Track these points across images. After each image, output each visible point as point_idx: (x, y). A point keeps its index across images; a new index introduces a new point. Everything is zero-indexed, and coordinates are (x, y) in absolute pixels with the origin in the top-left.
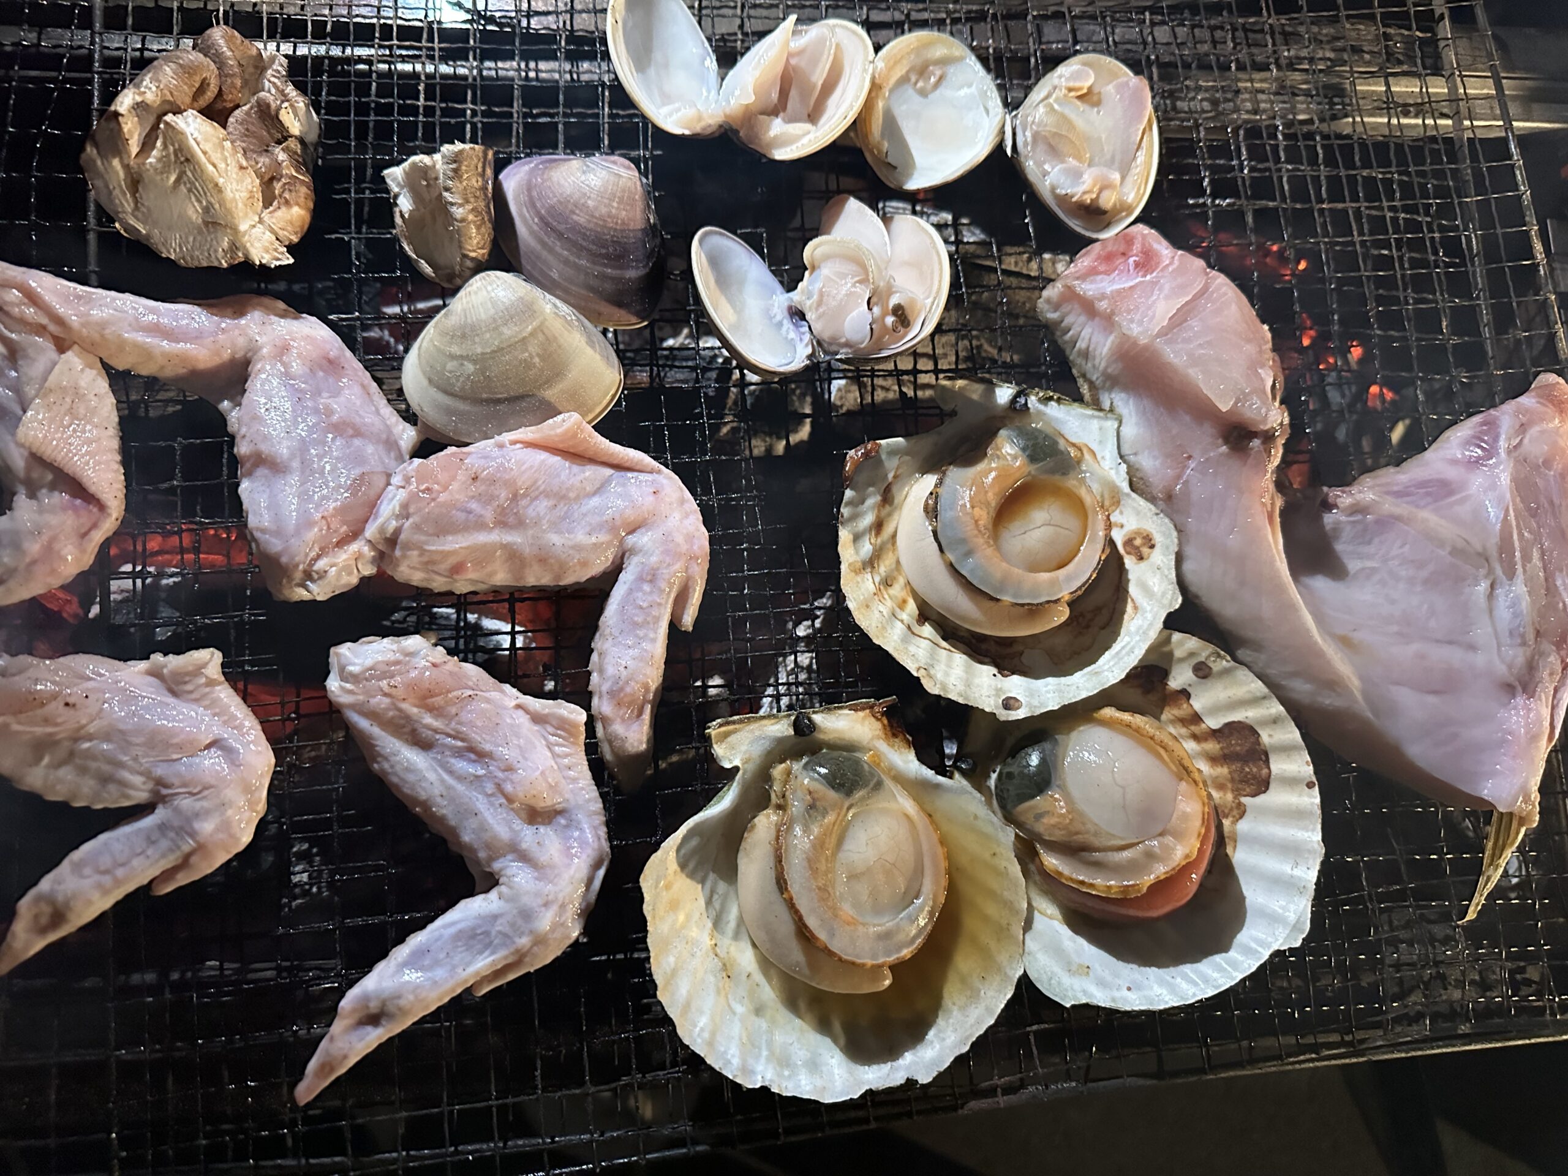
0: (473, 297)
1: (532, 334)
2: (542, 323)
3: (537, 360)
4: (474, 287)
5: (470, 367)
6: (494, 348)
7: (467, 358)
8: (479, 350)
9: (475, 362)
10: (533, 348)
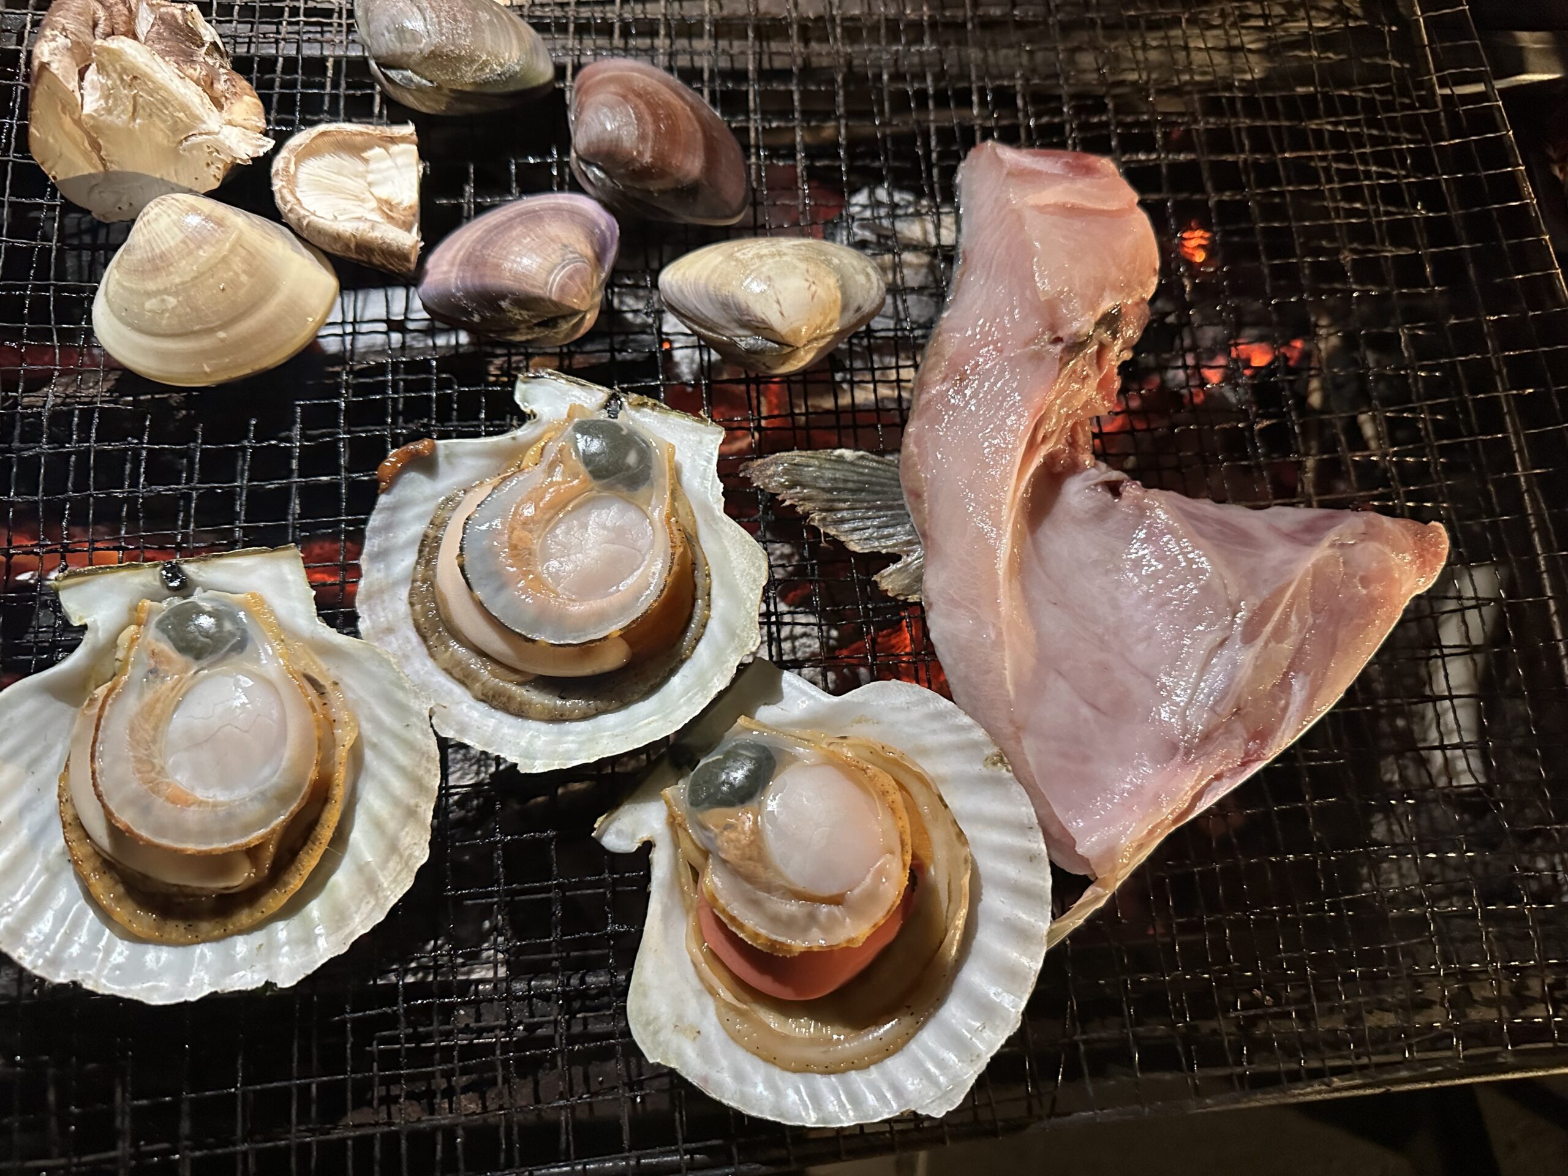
0: (154, 225)
1: (232, 251)
2: (239, 238)
3: (244, 278)
4: (152, 214)
5: (172, 301)
6: (192, 275)
7: (166, 291)
8: (178, 280)
9: (176, 294)
10: (237, 264)
